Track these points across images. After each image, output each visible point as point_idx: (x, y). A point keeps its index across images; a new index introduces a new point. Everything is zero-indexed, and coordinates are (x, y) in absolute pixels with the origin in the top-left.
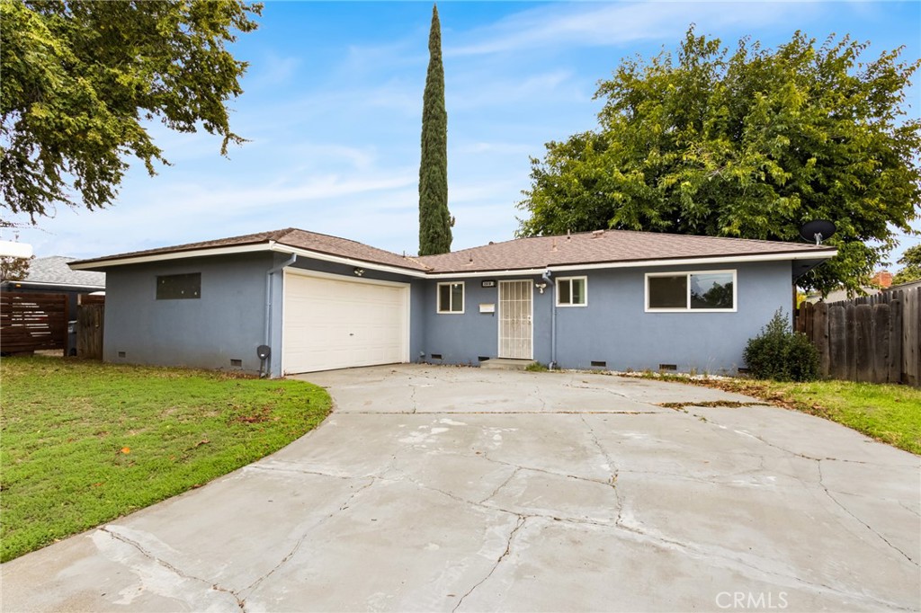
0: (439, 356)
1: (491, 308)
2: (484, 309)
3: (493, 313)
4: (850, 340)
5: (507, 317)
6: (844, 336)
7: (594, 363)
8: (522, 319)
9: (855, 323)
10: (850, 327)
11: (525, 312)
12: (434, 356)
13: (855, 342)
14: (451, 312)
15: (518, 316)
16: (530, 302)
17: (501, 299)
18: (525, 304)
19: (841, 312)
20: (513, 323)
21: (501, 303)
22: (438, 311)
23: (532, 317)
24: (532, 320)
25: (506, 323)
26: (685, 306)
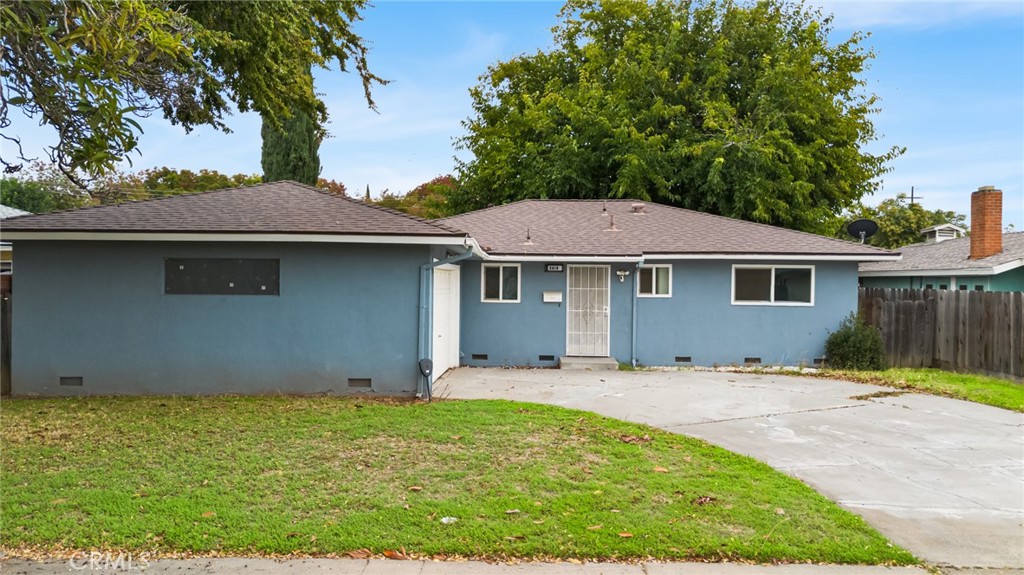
0: (485, 357)
1: (557, 298)
2: (548, 298)
3: (559, 304)
4: (897, 331)
5: (577, 307)
6: (893, 328)
7: (678, 359)
8: (597, 311)
9: (902, 316)
10: (897, 320)
11: (601, 302)
12: (476, 357)
13: (901, 333)
14: (501, 300)
15: (592, 307)
16: (606, 291)
17: (571, 286)
18: (601, 294)
19: (891, 307)
20: (585, 314)
21: (571, 291)
22: (483, 300)
23: (609, 308)
24: (609, 312)
25: (577, 314)
26: (769, 299)
